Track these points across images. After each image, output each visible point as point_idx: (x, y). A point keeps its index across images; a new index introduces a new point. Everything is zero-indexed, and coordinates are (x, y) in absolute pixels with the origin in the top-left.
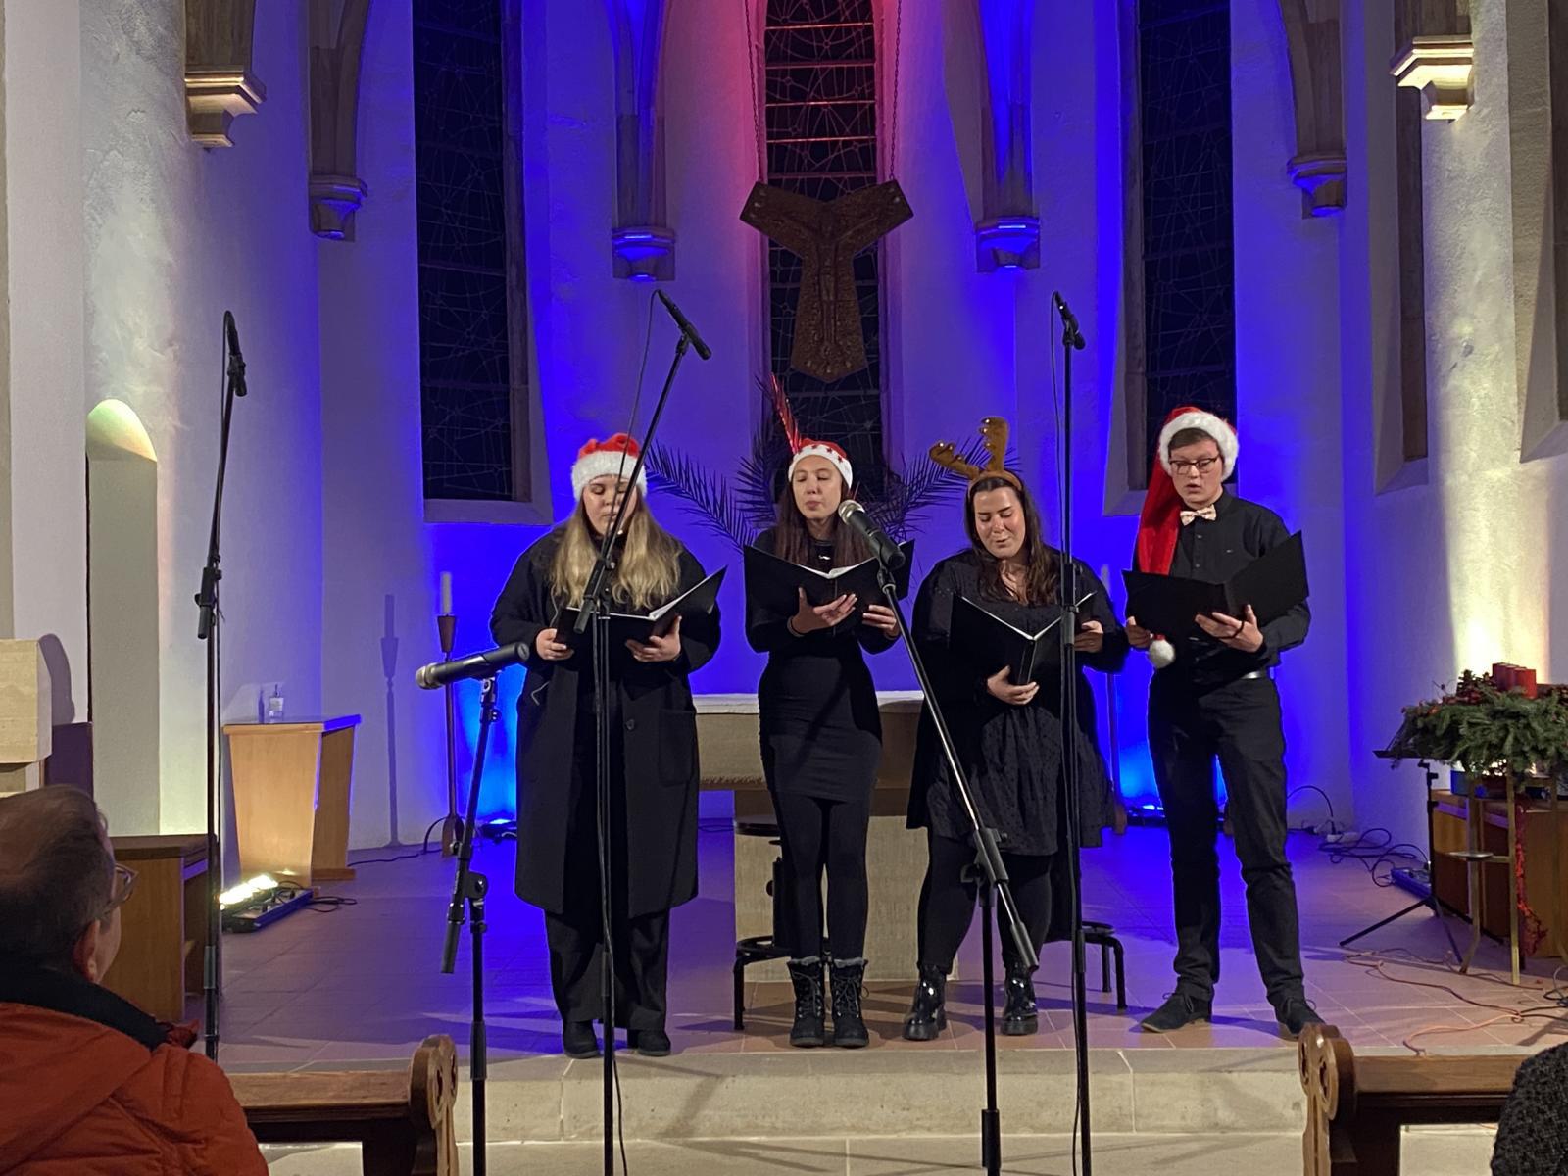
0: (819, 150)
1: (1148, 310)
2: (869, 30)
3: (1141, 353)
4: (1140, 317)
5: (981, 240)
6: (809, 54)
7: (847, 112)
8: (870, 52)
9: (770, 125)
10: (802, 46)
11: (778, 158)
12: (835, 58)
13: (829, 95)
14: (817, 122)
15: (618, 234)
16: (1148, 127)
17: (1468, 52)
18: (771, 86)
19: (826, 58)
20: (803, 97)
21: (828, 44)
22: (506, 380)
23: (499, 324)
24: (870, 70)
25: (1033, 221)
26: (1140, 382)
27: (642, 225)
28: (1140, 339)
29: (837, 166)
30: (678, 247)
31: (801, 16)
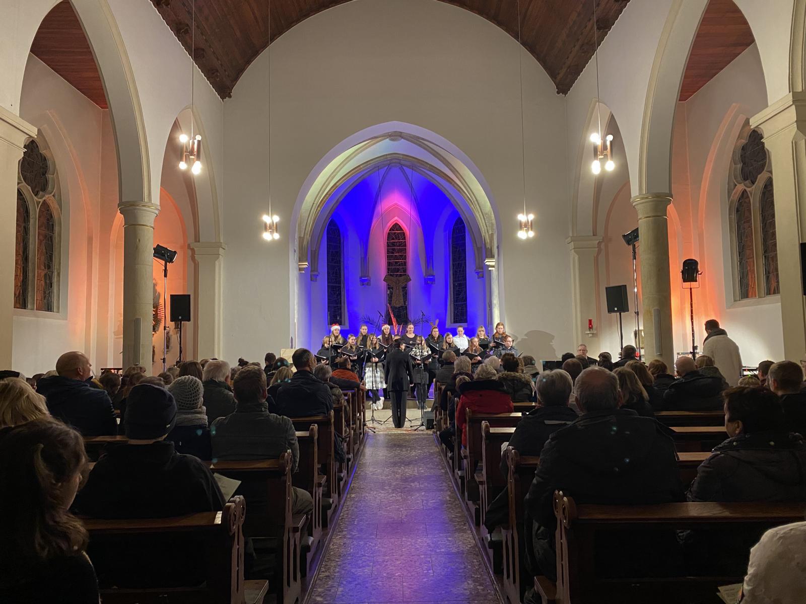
0: (396, 263)
1: (454, 293)
2: (405, 242)
3: (453, 300)
4: (452, 293)
5: (425, 279)
6: (395, 246)
7: (402, 256)
8: (405, 245)
9: (388, 258)
10: (393, 244)
11: (389, 264)
12: (399, 246)
13: (398, 253)
14: (396, 257)
15: (361, 278)
16: (454, 260)
17: (494, 260)
18: (388, 251)
19: (398, 246)
20: (393, 253)
21: (398, 244)
22: (341, 303)
23: (340, 294)
24: (405, 249)
25: (434, 276)
26: (452, 305)
27: (365, 277)
28: (452, 297)
29: (399, 265)
30: (371, 280)
31: (393, 239)
